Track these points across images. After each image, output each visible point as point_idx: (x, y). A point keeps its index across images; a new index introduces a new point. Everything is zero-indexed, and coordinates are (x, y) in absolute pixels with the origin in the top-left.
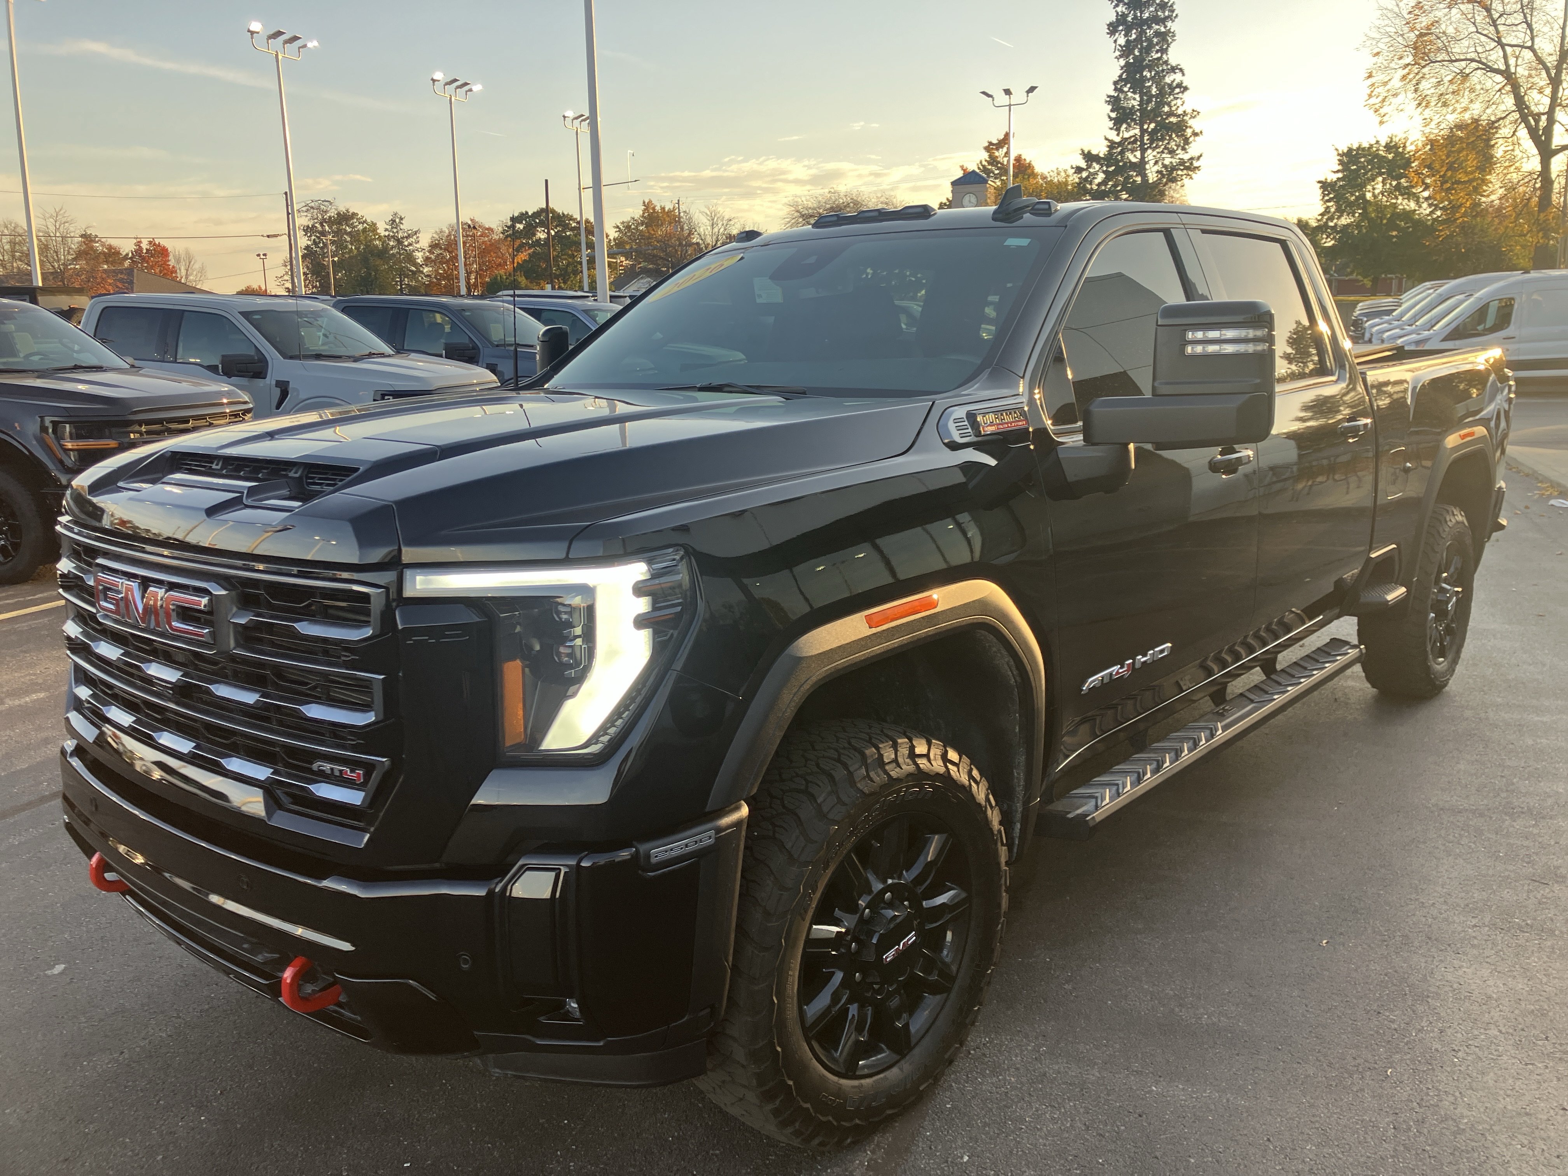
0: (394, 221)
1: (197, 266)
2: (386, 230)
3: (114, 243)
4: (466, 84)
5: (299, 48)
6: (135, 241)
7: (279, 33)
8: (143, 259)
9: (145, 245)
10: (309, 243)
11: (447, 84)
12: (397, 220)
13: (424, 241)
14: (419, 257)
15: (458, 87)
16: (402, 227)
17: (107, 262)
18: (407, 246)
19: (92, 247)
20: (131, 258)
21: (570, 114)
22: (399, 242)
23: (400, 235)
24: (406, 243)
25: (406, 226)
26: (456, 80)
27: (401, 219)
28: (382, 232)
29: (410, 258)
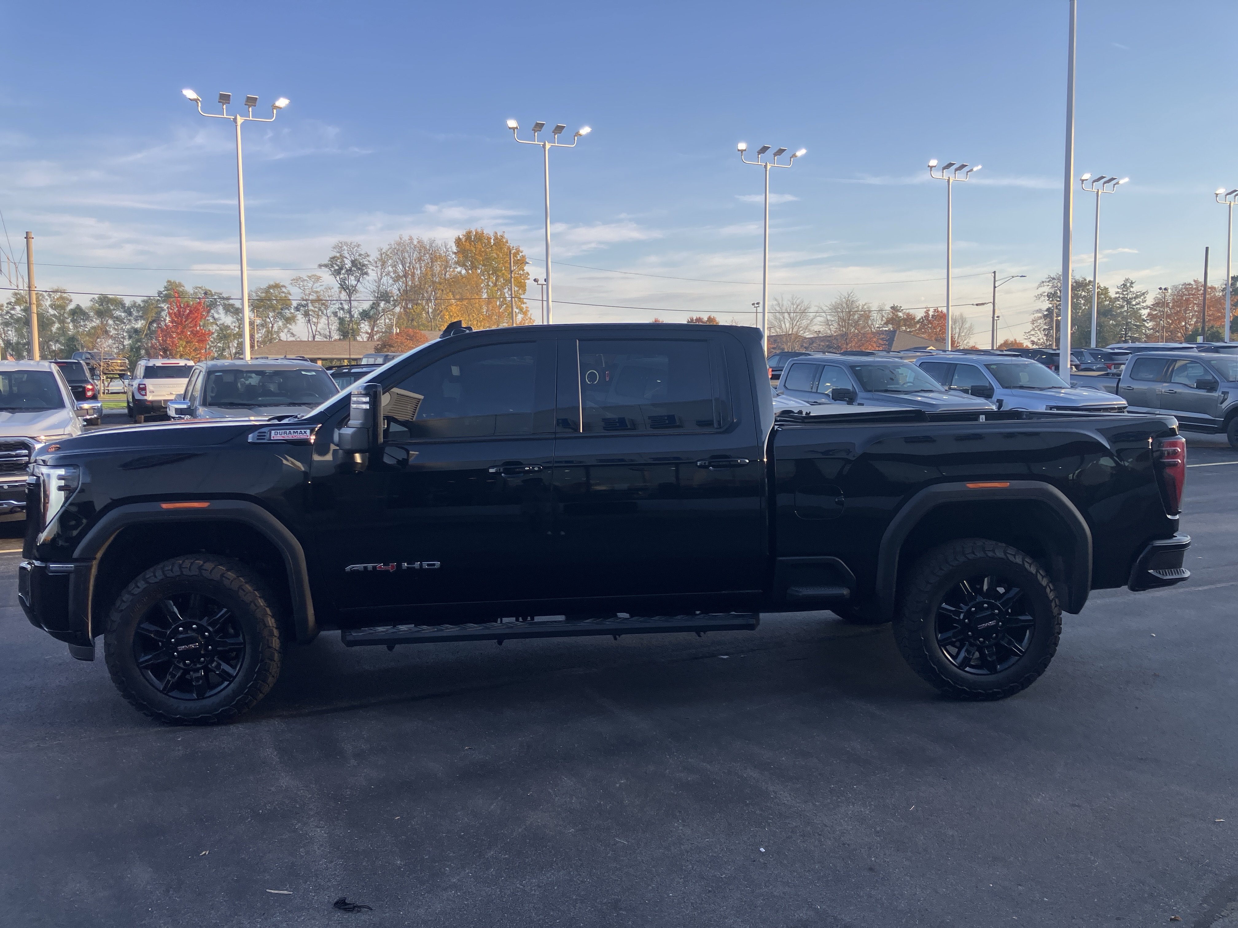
0: (1124, 285)
1: (967, 325)
2: (1117, 293)
3: (912, 312)
4: (1113, 179)
5: (967, 172)
6: (925, 310)
7: (951, 165)
8: (930, 322)
9: (931, 313)
10: (1050, 306)
11: (1094, 181)
12: (1128, 285)
13: (1150, 300)
14: (1145, 313)
15: (1105, 183)
16: (1132, 289)
17: (905, 325)
18: (1134, 305)
19: (897, 315)
20: (921, 322)
21: (1221, 191)
22: (1128, 302)
23: (1130, 296)
24: (1134, 303)
25: (1135, 289)
26: (1102, 178)
27: (1132, 283)
28: (1112, 294)
29: (1135, 314)
